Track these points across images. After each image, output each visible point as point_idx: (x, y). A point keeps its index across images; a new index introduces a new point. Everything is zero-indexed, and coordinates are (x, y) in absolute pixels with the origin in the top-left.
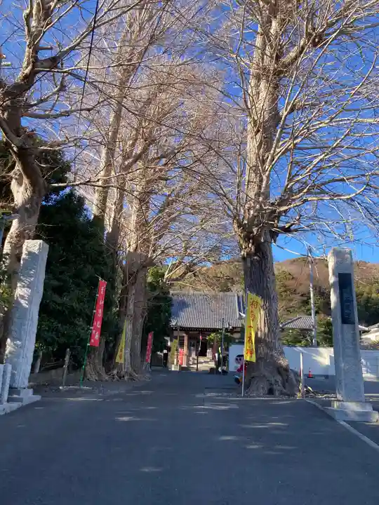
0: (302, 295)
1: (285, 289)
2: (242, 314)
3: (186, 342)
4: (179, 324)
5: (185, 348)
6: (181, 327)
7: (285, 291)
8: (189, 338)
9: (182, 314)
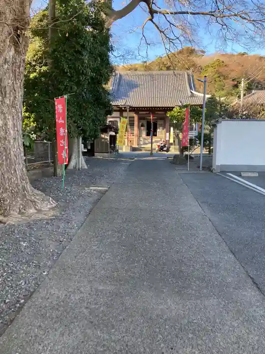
0: (233, 80)
1: (219, 75)
2: (193, 92)
3: (136, 123)
4: (128, 104)
5: (136, 128)
6: (130, 107)
7: (219, 77)
8: (140, 119)
9: (131, 94)
